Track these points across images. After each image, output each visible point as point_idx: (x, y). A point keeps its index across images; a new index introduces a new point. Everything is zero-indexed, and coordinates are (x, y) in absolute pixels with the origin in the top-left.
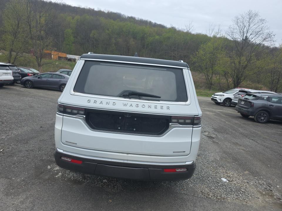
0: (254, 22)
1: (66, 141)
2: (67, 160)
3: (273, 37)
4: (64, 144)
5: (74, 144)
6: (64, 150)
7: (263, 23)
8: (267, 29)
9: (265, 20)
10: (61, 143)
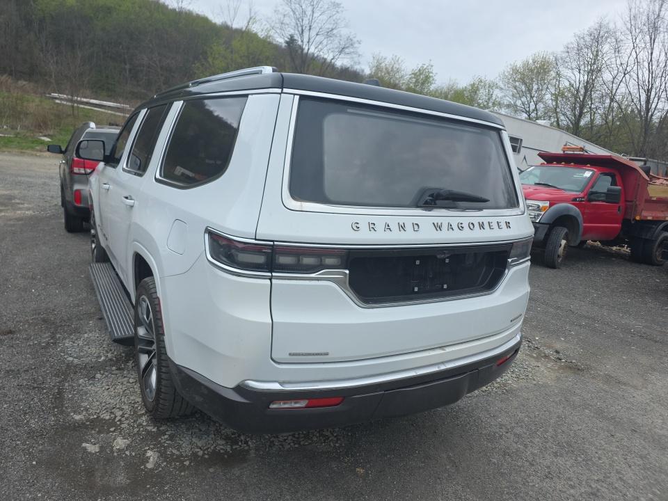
0: (321, 8)
1: (290, 354)
2: (286, 406)
3: (356, 45)
4: (279, 363)
5: (320, 357)
6: (282, 380)
7: (337, 12)
8: (346, 26)
9: (342, 5)
10: (272, 362)
